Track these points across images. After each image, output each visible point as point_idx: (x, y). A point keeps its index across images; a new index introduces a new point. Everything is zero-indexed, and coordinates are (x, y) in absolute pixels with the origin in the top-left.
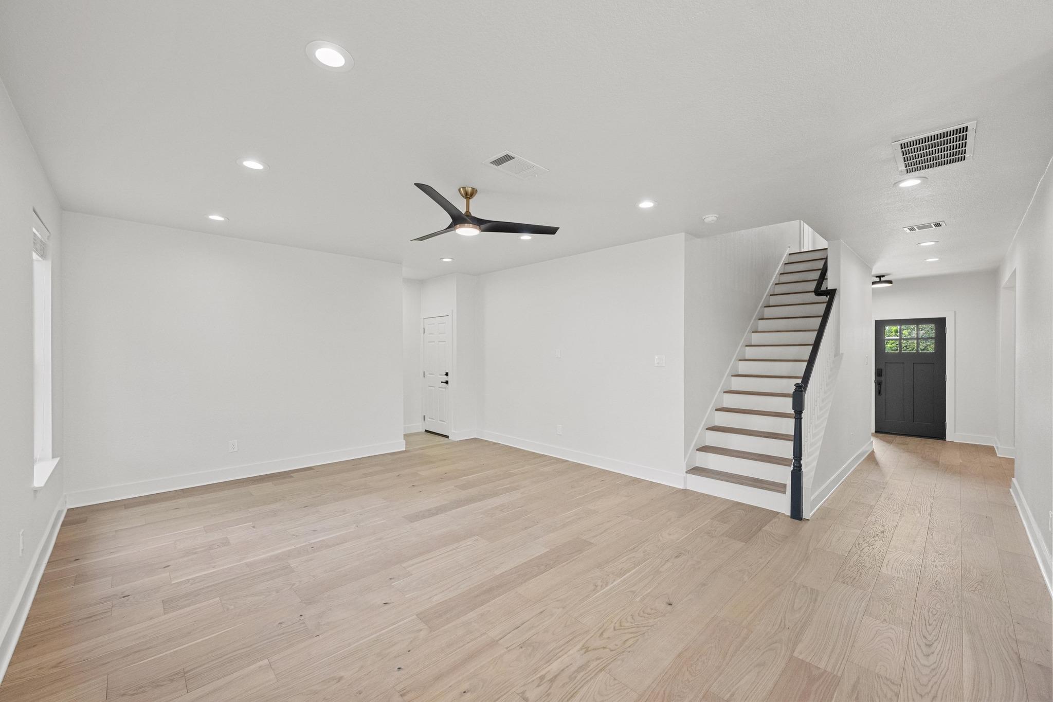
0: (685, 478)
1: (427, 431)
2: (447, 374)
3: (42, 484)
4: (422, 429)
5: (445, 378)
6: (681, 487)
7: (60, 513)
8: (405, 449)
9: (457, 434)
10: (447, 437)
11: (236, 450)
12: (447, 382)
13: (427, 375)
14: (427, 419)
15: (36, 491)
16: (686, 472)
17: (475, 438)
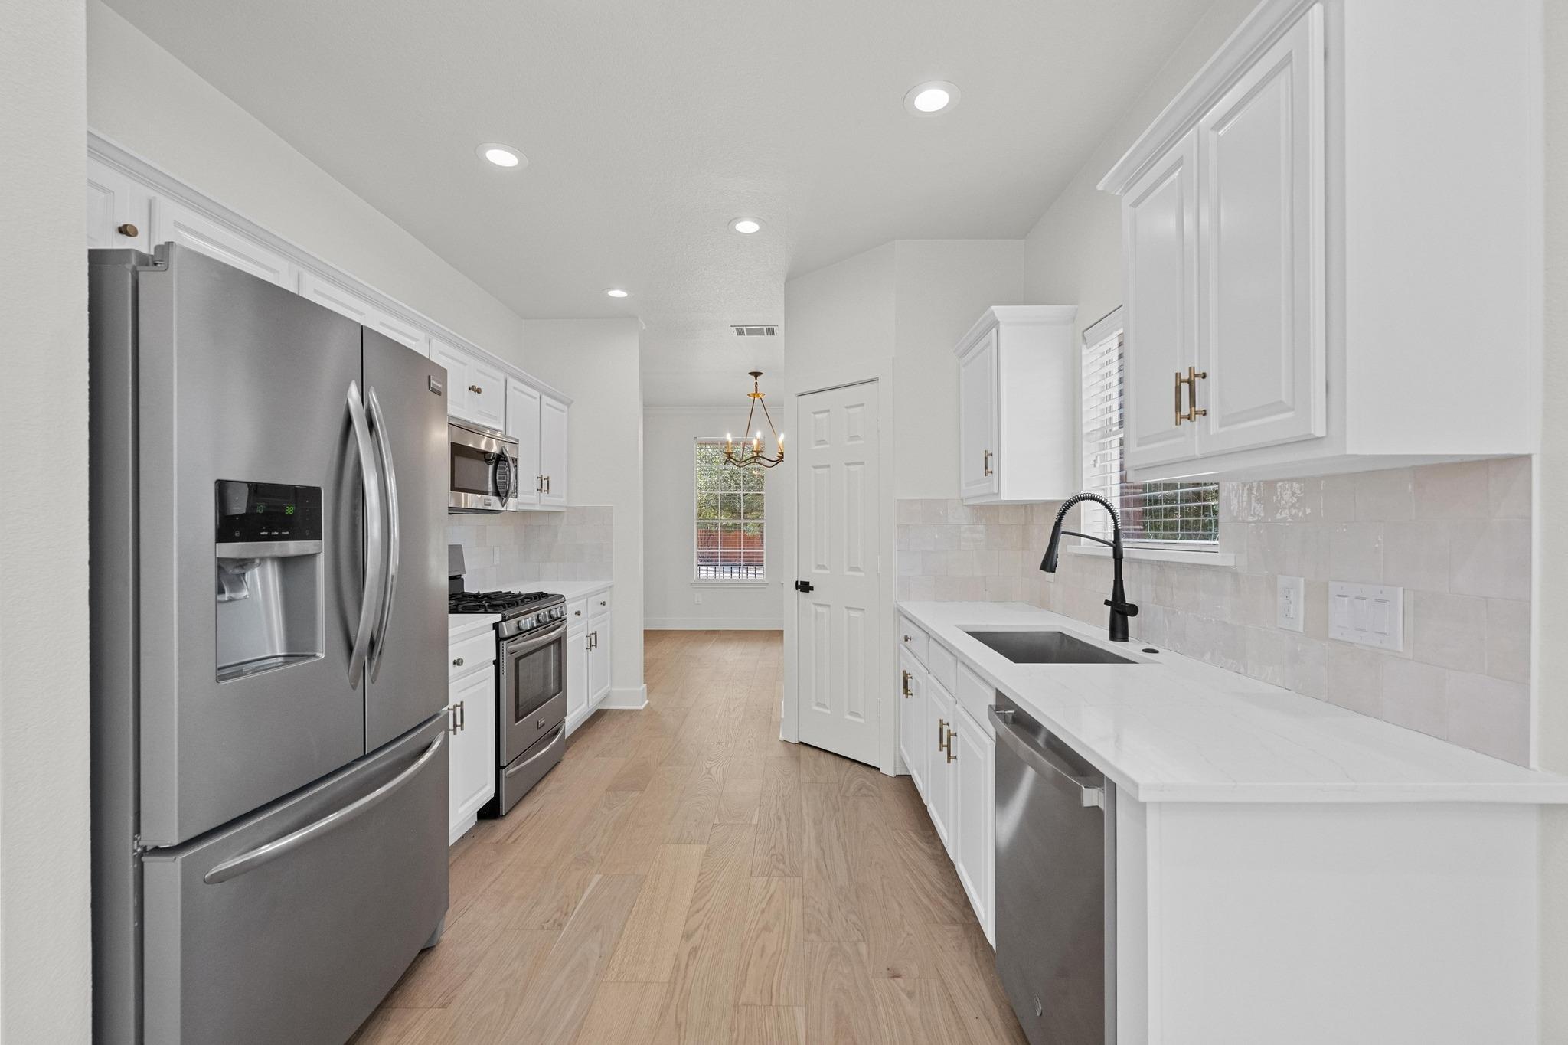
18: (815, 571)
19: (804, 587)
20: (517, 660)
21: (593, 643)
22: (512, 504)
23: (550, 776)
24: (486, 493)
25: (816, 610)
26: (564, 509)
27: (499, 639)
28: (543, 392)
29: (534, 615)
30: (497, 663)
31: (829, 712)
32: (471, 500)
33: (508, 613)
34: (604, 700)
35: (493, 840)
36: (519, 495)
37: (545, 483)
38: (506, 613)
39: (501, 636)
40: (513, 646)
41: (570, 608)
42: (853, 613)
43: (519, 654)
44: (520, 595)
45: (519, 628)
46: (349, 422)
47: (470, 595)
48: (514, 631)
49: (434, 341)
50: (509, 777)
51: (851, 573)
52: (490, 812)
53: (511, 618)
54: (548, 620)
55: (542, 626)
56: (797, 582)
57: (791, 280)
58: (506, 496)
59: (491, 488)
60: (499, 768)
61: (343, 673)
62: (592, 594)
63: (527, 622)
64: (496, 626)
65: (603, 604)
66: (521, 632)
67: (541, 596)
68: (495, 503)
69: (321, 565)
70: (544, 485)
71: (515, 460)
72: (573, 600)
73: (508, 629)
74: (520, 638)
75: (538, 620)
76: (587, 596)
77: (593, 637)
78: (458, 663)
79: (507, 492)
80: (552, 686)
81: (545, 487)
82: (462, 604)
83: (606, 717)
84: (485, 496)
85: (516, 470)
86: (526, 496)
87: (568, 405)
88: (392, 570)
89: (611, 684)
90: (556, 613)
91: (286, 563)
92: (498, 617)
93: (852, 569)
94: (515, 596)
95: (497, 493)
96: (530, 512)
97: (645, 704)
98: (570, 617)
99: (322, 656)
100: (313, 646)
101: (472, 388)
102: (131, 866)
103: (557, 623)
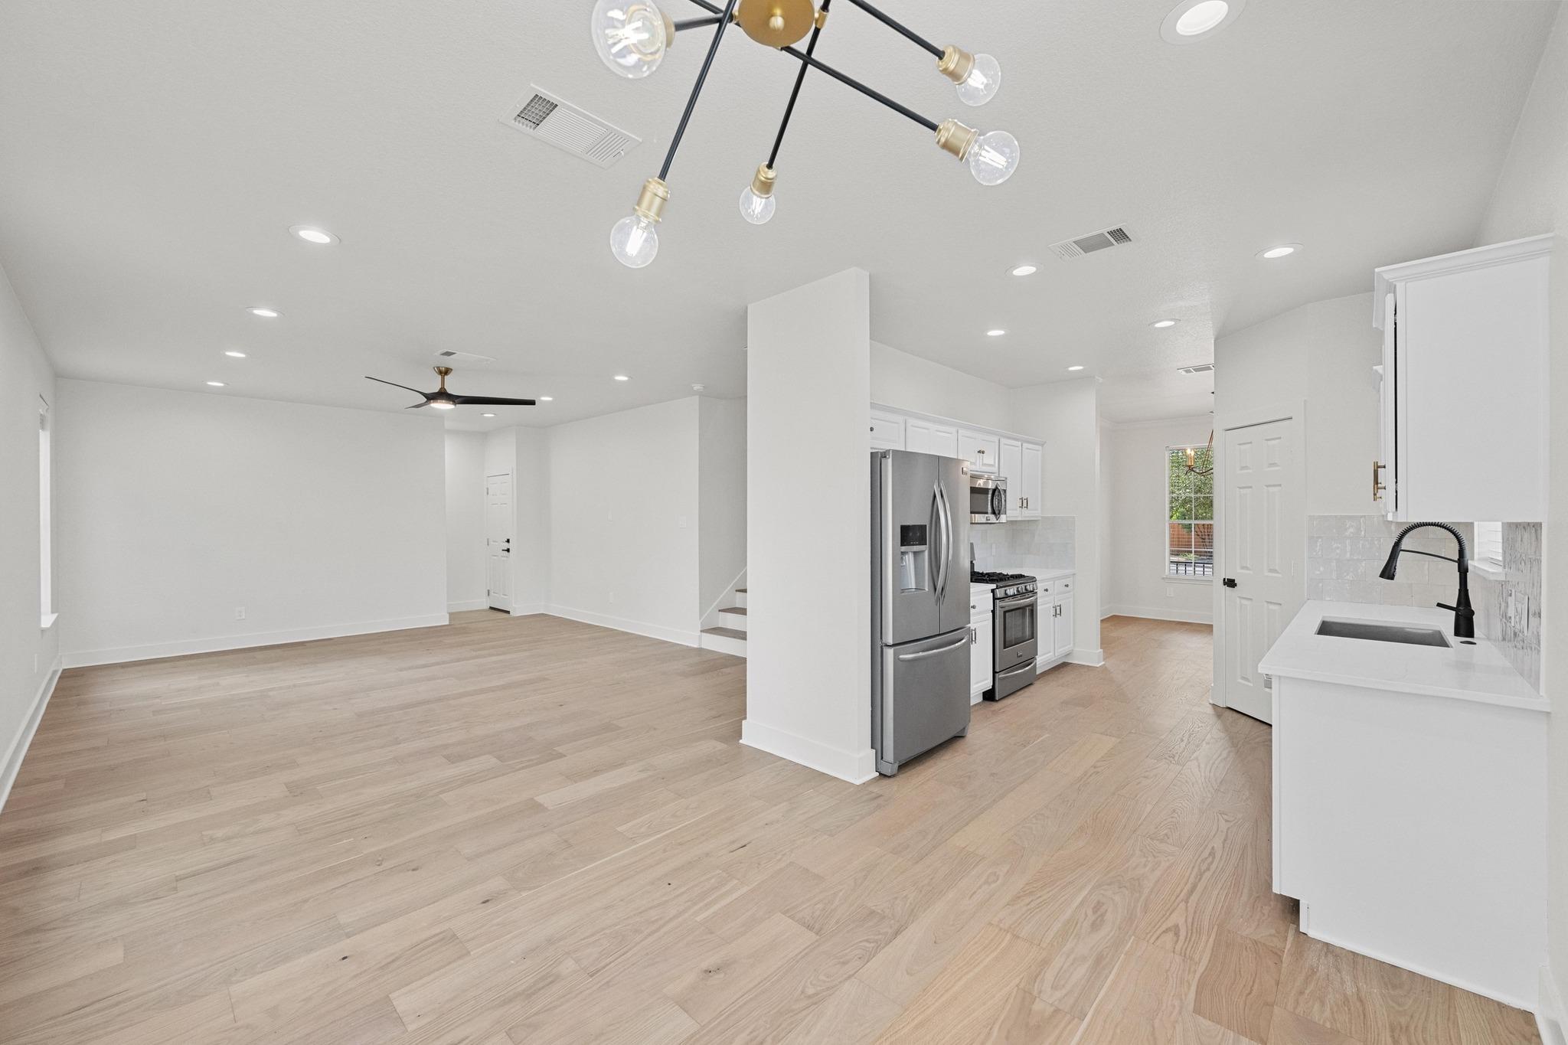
0: (700, 637)
1: (491, 608)
2: (508, 541)
3: (49, 625)
4: (486, 606)
5: (506, 546)
6: (696, 646)
7: (55, 672)
8: (447, 623)
9: (518, 609)
10: (508, 612)
11: (244, 617)
12: (508, 550)
13: (491, 543)
14: (491, 593)
15: (43, 631)
16: (701, 631)
17: (543, 614)
18: (1239, 571)
19: (1230, 583)
20: (1005, 612)
21: (1058, 612)
22: (1003, 518)
23: (1026, 690)
24: (987, 513)
25: (1240, 602)
26: (1040, 518)
27: (994, 599)
28: (1024, 441)
29: (1015, 587)
30: (993, 612)
31: (1251, 685)
32: (979, 518)
33: (1000, 584)
34: (1068, 655)
35: (993, 709)
36: (1008, 512)
37: (1025, 502)
38: (999, 584)
39: (996, 597)
40: (1003, 604)
41: (1040, 587)
42: (1272, 607)
43: (1007, 609)
44: (1007, 575)
45: (1006, 594)
46: (935, 496)
47: (978, 573)
48: (1003, 595)
49: (960, 431)
50: (999, 679)
51: (1270, 574)
52: (989, 696)
53: (1001, 587)
54: (1024, 591)
55: (1020, 594)
56: (1224, 579)
57: (1220, 339)
58: (999, 514)
59: (990, 509)
60: (994, 672)
61: (933, 599)
62: (1058, 578)
63: (1011, 591)
64: (993, 591)
65: (1067, 586)
66: (1007, 596)
67: (1021, 576)
68: (993, 519)
69: (926, 553)
70: (1024, 503)
71: (1005, 491)
72: (1042, 581)
73: (1000, 593)
74: (1007, 600)
75: (1018, 591)
76: (1054, 579)
77: (1058, 608)
78: (974, 607)
79: (1000, 511)
80: (1028, 633)
81: (1025, 505)
82: (975, 577)
83: (1069, 668)
84: (986, 515)
85: (1005, 497)
86: (1013, 510)
87: (1042, 445)
88: (950, 558)
89: (1074, 644)
90: (1030, 588)
91: (915, 553)
92: (994, 586)
93: (1271, 571)
94: (1004, 575)
95: (994, 512)
96: (1016, 521)
97: (1100, 664)
98: (1040, 592)
99: (927, 590)
100: (924, 586)
101: (979, 452)
102: (879, 649)
103: (1031, 594)
